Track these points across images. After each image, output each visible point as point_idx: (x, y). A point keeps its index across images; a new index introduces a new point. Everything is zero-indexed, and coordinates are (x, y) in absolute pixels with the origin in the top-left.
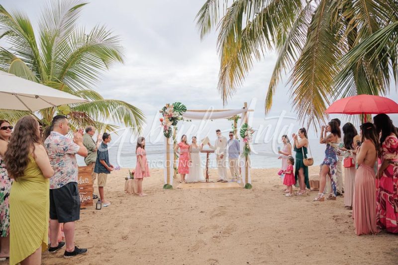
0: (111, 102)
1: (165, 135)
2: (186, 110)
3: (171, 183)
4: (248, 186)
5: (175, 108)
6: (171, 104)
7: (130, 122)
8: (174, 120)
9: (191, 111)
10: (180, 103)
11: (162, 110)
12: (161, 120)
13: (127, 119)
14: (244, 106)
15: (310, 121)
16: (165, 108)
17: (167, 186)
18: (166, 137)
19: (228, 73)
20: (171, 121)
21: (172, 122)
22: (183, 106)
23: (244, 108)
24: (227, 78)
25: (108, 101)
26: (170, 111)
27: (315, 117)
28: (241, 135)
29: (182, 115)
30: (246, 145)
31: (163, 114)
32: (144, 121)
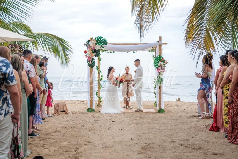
0: (41, 35)
1: (89, 65)
2: (107, 43)
3: (94, 107)
4: (160, 111)
5: (97, 41)
6: (94, 38)
7: (58, 52)
8: (97, 52)
9: (112, 44)
10: (102, 37)
11: (86, 43)
12: (86, 52)
13: (55, 50)
14: (159, 40)
15: (200, 54)
16: (89, 41)
17: (90, 109)
18: (90, 66)
19: (144, 9)
20: (94, 53)
22: (105, 40)
23: (158, 42)
24: (144, 14)
25: (38, 34)
26: (93, 44)
27: (204, 51)
28: (155, 66)
29: (103, 47)
30: (160, 74)
31: (87, 47)
32: (71, 51)
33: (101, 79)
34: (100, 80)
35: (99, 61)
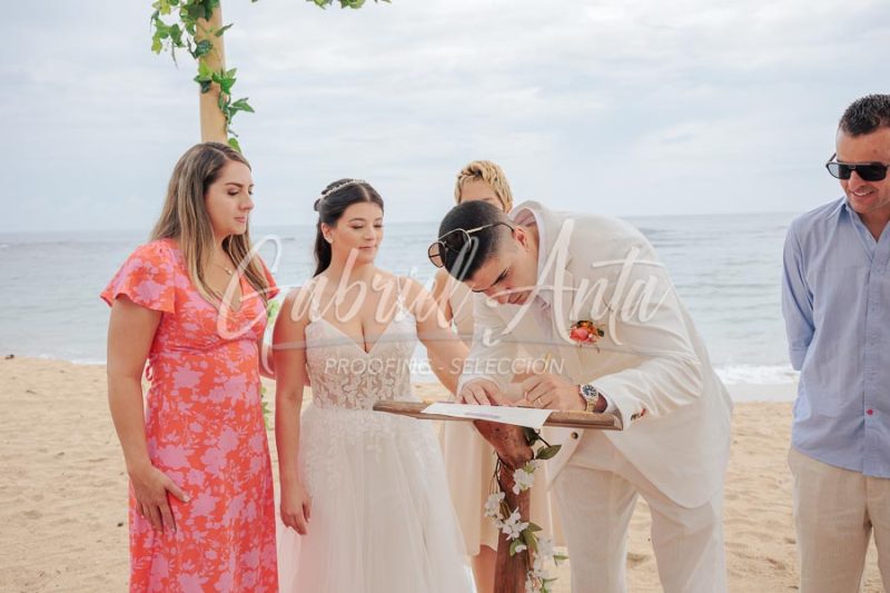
35: (221, 119)
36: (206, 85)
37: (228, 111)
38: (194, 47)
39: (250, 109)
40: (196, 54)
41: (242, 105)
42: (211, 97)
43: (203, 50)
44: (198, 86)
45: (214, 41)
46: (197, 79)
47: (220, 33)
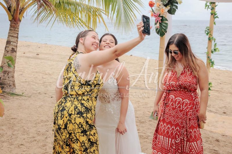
12: (151, 5)
20: (166, 6)
21: (168, 8)
33: (215, 50)
34: (212, 52)
35: (213, 19)
36: (212, 14)
37: (215, 18)
38: (211, 8)
39: (218, 18)
40: (211, 9)
41: (217, 17)
42: (213, 16)
43: (213, 9)
44: (210, 14)
45: (214, 7)
46: (211, 13)
47: (216, 6)
